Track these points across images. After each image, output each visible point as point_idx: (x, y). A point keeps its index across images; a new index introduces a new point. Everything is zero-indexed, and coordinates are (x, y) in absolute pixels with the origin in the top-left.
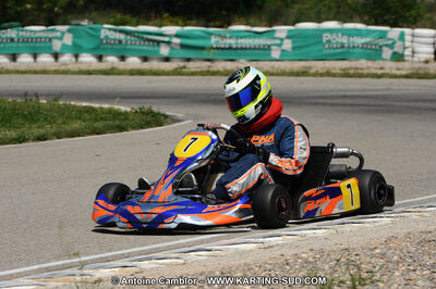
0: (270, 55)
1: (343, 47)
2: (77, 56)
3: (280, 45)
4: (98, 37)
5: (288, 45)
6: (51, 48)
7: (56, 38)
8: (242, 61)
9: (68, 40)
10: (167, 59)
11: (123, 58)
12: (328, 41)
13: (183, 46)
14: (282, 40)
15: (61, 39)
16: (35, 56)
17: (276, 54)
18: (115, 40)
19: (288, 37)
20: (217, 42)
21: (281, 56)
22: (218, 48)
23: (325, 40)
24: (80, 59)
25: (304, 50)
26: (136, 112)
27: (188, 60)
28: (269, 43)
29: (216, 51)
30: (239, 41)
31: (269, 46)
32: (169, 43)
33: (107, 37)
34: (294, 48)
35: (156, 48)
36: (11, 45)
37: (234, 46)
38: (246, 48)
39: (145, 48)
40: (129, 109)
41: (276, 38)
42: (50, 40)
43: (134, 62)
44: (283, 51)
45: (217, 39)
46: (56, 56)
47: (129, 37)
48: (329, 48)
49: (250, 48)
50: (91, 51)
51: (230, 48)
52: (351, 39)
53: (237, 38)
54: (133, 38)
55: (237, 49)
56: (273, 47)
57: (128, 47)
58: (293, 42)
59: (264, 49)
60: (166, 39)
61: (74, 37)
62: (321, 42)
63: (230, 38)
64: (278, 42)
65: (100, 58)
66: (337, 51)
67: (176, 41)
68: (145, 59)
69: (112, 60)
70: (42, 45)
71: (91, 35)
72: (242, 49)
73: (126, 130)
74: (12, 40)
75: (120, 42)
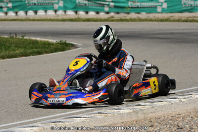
0: (156, 10)
1: (191, 6)
2: (65, 12)
3: (161, 6)
4: (75, 2)
5: (165, 5)
6: (53, 8)
7: (56, 3)
8: (143, 13)
9: (61, 4)
10: (108, 13)
11: (87, 13)
12: (185, 4)
13: (115, 7)
14: (162, 3)
15: (58, 3)
16: (46, 12)
17: (159, 10)
18: (83, 4)
19: (165, 2)
20: (131, 4)
21: (162, 11)
22: (132, 8)
23: (183, 3)
24: (67, 13)
25: (173, 8)
26: (58, 43)
27: (118, 13)
28: (156, 4)
29: (131, 9)
30: (142, 4)
31: (156, 6)
32: (108, 5)
33: (79, 3)
34: (168, 7)
35: (102, 8)
36: (34, 6)
37: (139, 6)
38: (145, 7)
39: (97, 8)
40: (55, 41)
41: (160, 2)
42: (53, 4)
43: (92, 14)
44: (163, 8)
45: (132, 3)
46: (56, 11)
47: (90, 3)
48: (185, 7)
49: (147, 7)
50: (72, 9)
51: (138, 7)
52: (195, 2)
53: (141, 2)
54: (92, 3)
55: (141, 7)
56: (158, 7)
57: (89, 7)
58: (168, 4)
59: (154, 8)
60: (107, 3)
61: (64, 3)
62: (181, 4)
63: (138, 2)
64: (160, 4)
65: (76, 12)
66: (189, 8)
67: (112, 4)
68: (98, 13)
69: (82, 13)
70: (49, 6)
71: (72, 2)
72: (143, 7)
73: (43, 54)
74: (35, 4)
75: (86, 5)
